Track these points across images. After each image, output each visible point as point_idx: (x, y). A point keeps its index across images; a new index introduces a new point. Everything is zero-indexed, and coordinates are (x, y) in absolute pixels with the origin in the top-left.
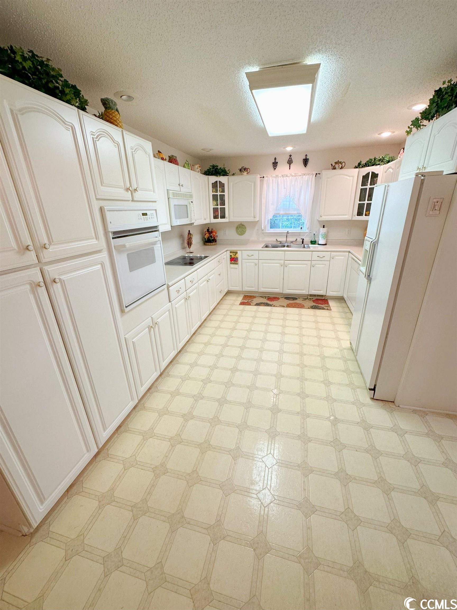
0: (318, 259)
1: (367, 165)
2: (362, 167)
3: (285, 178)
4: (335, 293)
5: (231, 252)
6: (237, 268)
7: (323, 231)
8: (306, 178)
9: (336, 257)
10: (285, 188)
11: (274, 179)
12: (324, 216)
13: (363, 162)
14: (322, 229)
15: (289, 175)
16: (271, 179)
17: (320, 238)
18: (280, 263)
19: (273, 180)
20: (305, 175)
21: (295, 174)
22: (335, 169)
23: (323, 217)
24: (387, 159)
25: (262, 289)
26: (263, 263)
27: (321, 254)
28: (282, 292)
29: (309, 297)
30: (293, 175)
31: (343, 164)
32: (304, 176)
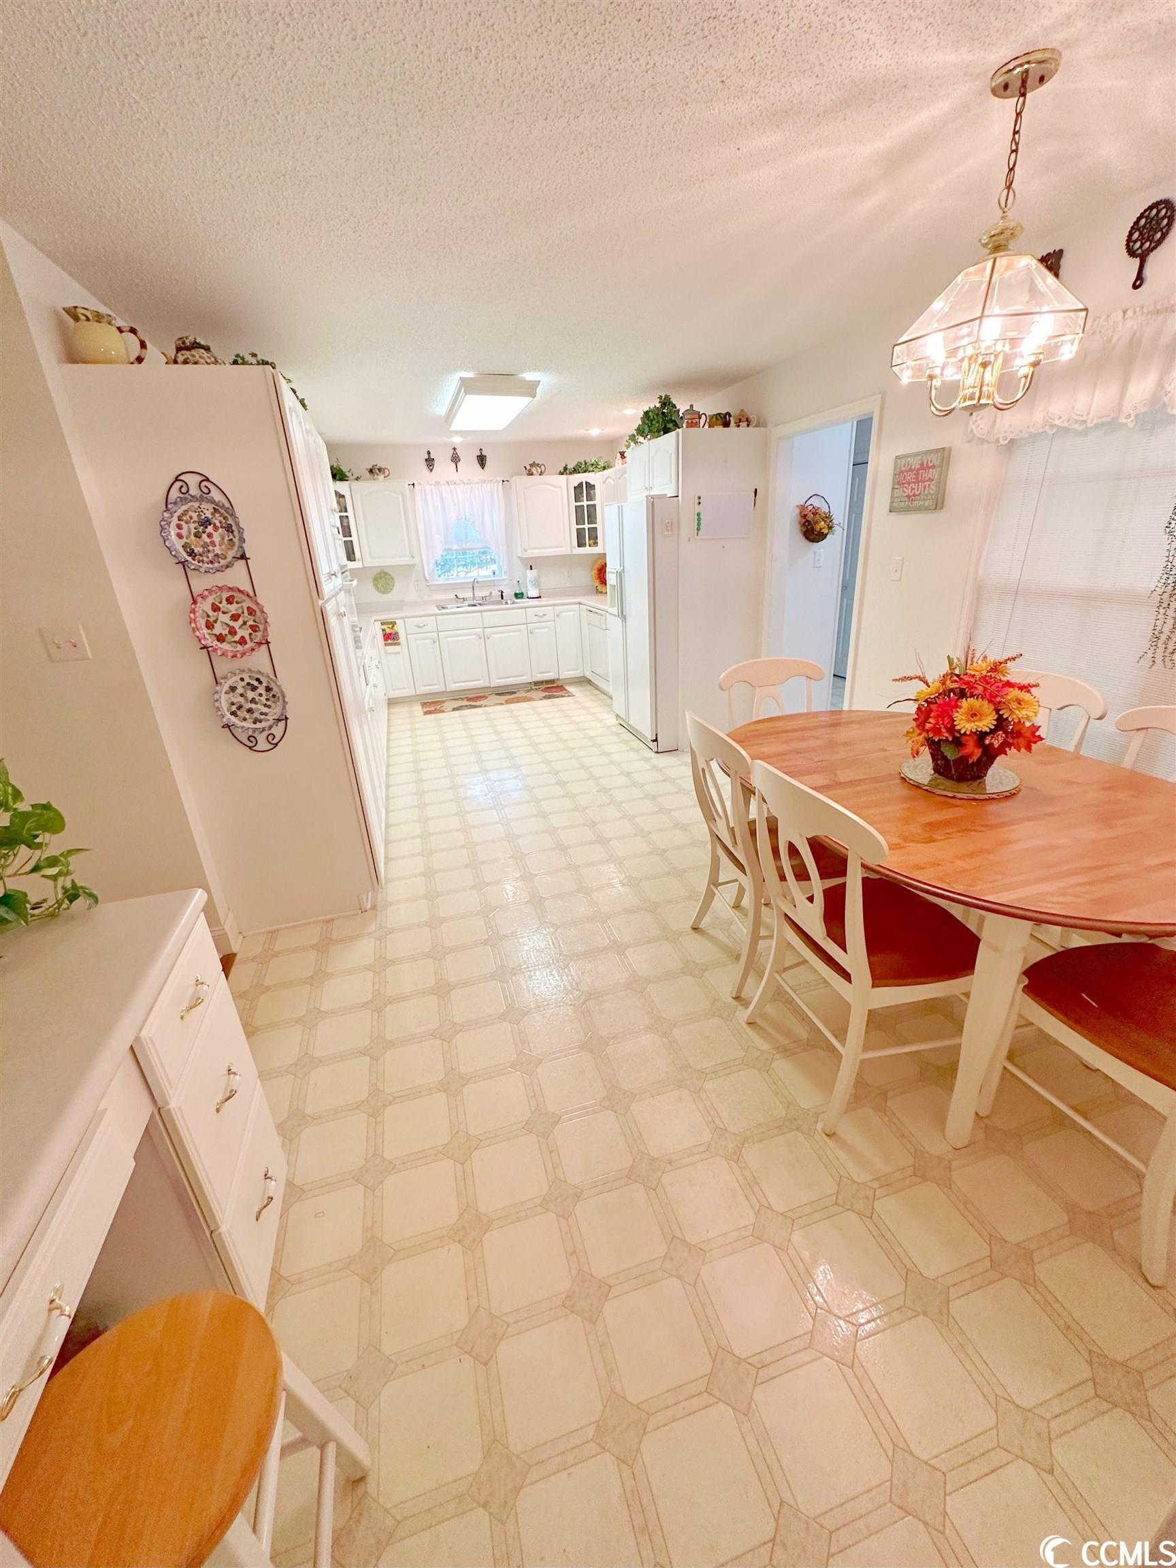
0: (536, 619)
1: (575, 471)
2: (571, 473)
3: (452, 487)
4: (572, 672)
5: (382, 624)
6: (399, 653)
7: (531, 575)
8: (487, 487)
9: (564, 614)
10: (455, 505)
11: (433, 487)
12: (530, 549)
13: (570, 466)
14: (529, 571)
15: (458, 482)
16: (428, 488)
17: (530, 588)
18: (476, 634)
19: (431, 490)
20: (485, 482)
21: (469, 480)
22: (532, 474)
23: (529, 551)
24: (601, 464)
25: (453, 685)
26: (446, 637)
27: (540, 611)
28: (488, 685)
29: (533, 687)
30: (466, 482)
31: (543, 467)
32: (484, 485)
